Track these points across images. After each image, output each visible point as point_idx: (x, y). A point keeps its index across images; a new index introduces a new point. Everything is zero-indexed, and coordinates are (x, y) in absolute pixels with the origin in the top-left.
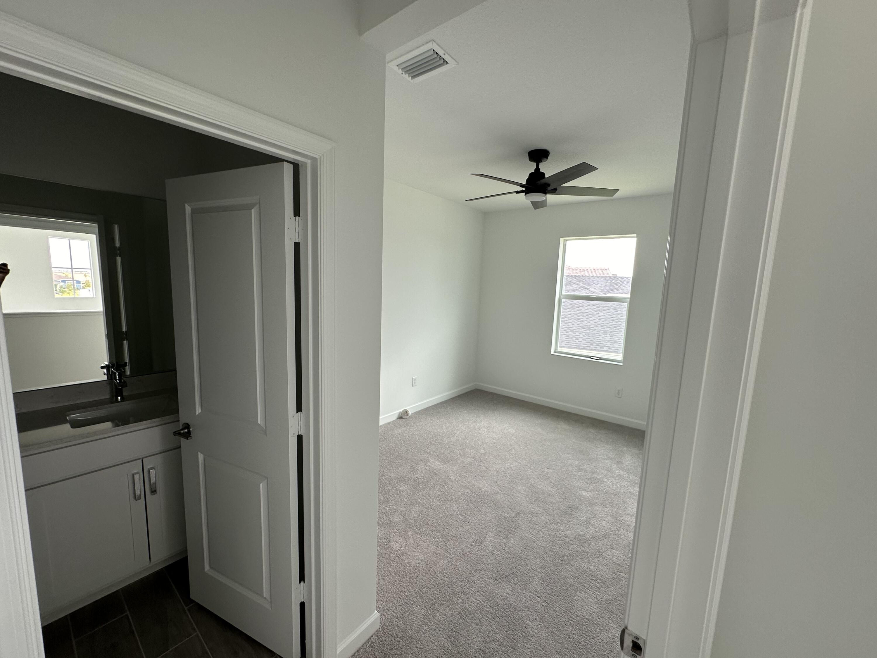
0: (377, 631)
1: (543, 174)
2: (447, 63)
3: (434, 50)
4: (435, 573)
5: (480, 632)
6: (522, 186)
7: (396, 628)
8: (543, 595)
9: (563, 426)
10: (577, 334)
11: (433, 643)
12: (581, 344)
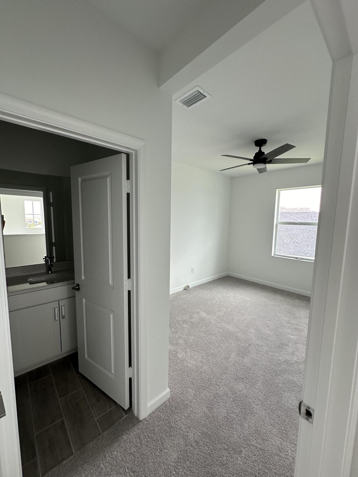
0: (168, 399)
1: (264, 153)
2: (206, 97)
3: (198, 91)
4: (201, 373)
5: (225, 407)
6: (251, 160)
7: (179, 399)
8: (263, 391)
9: (279, 298)
10: (290, 246)
11: (199, 409)
12: (292, 252)
